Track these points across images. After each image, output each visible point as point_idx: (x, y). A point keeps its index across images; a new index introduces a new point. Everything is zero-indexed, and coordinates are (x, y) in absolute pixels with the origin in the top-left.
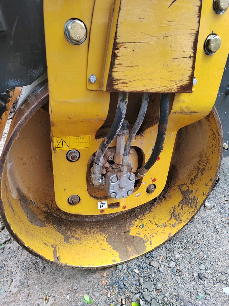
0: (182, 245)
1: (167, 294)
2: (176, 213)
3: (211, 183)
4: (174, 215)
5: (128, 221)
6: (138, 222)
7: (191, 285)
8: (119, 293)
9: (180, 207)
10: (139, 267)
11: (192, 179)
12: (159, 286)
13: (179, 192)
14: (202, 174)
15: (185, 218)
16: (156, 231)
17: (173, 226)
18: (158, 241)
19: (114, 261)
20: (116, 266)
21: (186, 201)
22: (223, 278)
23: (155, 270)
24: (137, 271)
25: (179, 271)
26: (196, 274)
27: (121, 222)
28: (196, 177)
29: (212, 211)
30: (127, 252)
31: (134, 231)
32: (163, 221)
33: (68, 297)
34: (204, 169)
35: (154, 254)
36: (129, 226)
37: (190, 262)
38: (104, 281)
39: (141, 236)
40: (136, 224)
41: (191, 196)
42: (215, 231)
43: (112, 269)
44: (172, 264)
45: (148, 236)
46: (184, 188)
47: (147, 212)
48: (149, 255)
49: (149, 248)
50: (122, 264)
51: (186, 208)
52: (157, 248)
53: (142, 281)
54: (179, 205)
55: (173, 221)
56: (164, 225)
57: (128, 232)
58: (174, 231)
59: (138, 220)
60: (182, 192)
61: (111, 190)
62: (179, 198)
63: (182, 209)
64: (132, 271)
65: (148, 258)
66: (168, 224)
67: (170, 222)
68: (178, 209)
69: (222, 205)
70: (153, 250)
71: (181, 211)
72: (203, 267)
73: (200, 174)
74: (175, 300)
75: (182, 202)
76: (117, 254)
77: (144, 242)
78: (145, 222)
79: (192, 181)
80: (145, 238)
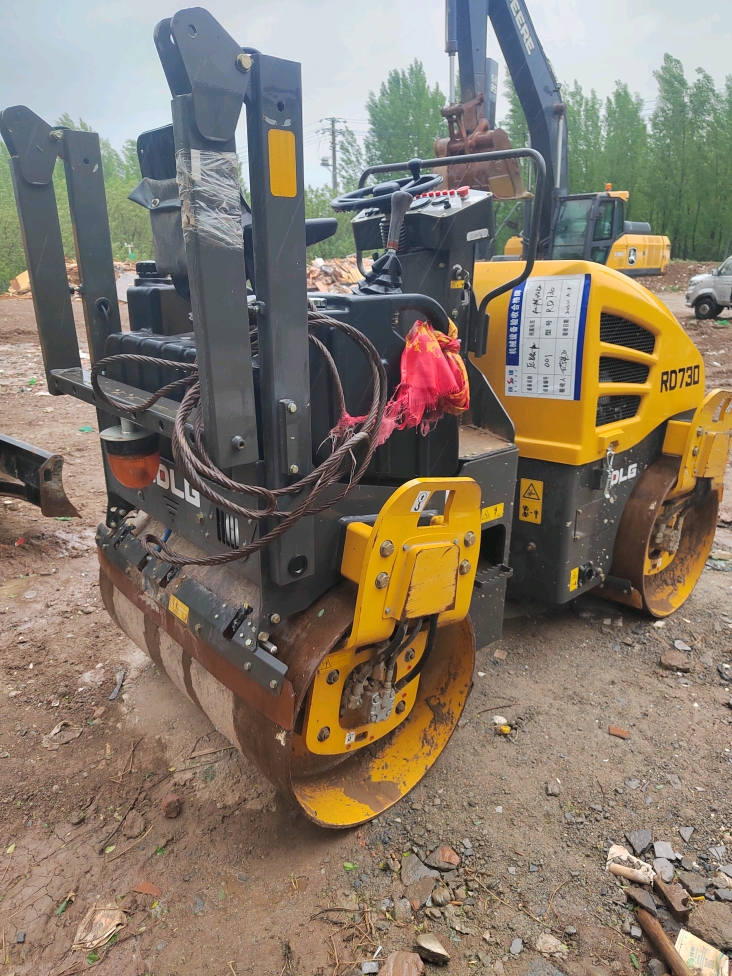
0: (443, 776)
1: (441, 832)
2: (429, 737)
3: (466, 690)
4: (426, 740)
5: (363, 763)
6: (377, 763)
7: (463, 816)
8: (385, 849)
9: (432, 729)
10: (399, 815)
11: (442, 689)
12: (430, 827)
13: (427, 708)
14: (455, 679)
15: (441, 740)
16: (406, 768)
17: (429, 754)
18: (412, 780)
19: (368, 815)
20: (370, 821)
21: (439, 718)
22: (494, 798)
23: (420, 812)
24: (399, 820)
25: (448, 806)
26: (465, 804)
27: (354, 769)
28: (447, 685)
29: (465, 730)
30: (378, 802)
31: (376, 776)
32: (414, 753)
33: (323, 871)
34: (456, 674)
35: (412, 796)
36: (368, 772)
37: (456, 793)
38: (361, 843)
39: (389, 779)
40: (376, 766)
41: (445, 710)
42: (475, 753)
43: (366, 827)
44: (437, 801)
45: (399, 776)
46: (434, 702)
47: (388, 746)
48: (406, 798)
49: (404, 791)
50: (377, 817)
51: (441, 728)
52: (413, 789)
53: (409, 828)
54: (430, 726)
55: (427, 748)
56: (416, 757)
57: (369, 778)
58: (431, 761)
59: (377, 760)
60: (432, 708)
61: (373, 713)
62: (430, 716)
63: (435, 729)
64: (394, 822)
65: (407, 802)
66: (420, 754)
67: (424, 750)
68: (431, 732)
69: (476, 720)
70: (410, 792)
71: (434, 733)
72: (471, 794)
73: (452, 680)
74: (450, 835)
75: (434, 721)
76: (367, 807)
77: (395, 785)
78: (388, 760)
79: (443, 691)
80: (395, 781)
